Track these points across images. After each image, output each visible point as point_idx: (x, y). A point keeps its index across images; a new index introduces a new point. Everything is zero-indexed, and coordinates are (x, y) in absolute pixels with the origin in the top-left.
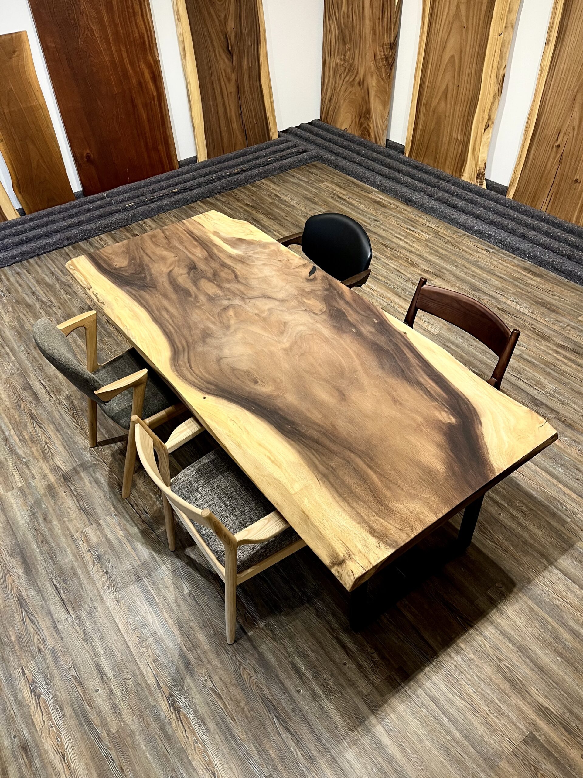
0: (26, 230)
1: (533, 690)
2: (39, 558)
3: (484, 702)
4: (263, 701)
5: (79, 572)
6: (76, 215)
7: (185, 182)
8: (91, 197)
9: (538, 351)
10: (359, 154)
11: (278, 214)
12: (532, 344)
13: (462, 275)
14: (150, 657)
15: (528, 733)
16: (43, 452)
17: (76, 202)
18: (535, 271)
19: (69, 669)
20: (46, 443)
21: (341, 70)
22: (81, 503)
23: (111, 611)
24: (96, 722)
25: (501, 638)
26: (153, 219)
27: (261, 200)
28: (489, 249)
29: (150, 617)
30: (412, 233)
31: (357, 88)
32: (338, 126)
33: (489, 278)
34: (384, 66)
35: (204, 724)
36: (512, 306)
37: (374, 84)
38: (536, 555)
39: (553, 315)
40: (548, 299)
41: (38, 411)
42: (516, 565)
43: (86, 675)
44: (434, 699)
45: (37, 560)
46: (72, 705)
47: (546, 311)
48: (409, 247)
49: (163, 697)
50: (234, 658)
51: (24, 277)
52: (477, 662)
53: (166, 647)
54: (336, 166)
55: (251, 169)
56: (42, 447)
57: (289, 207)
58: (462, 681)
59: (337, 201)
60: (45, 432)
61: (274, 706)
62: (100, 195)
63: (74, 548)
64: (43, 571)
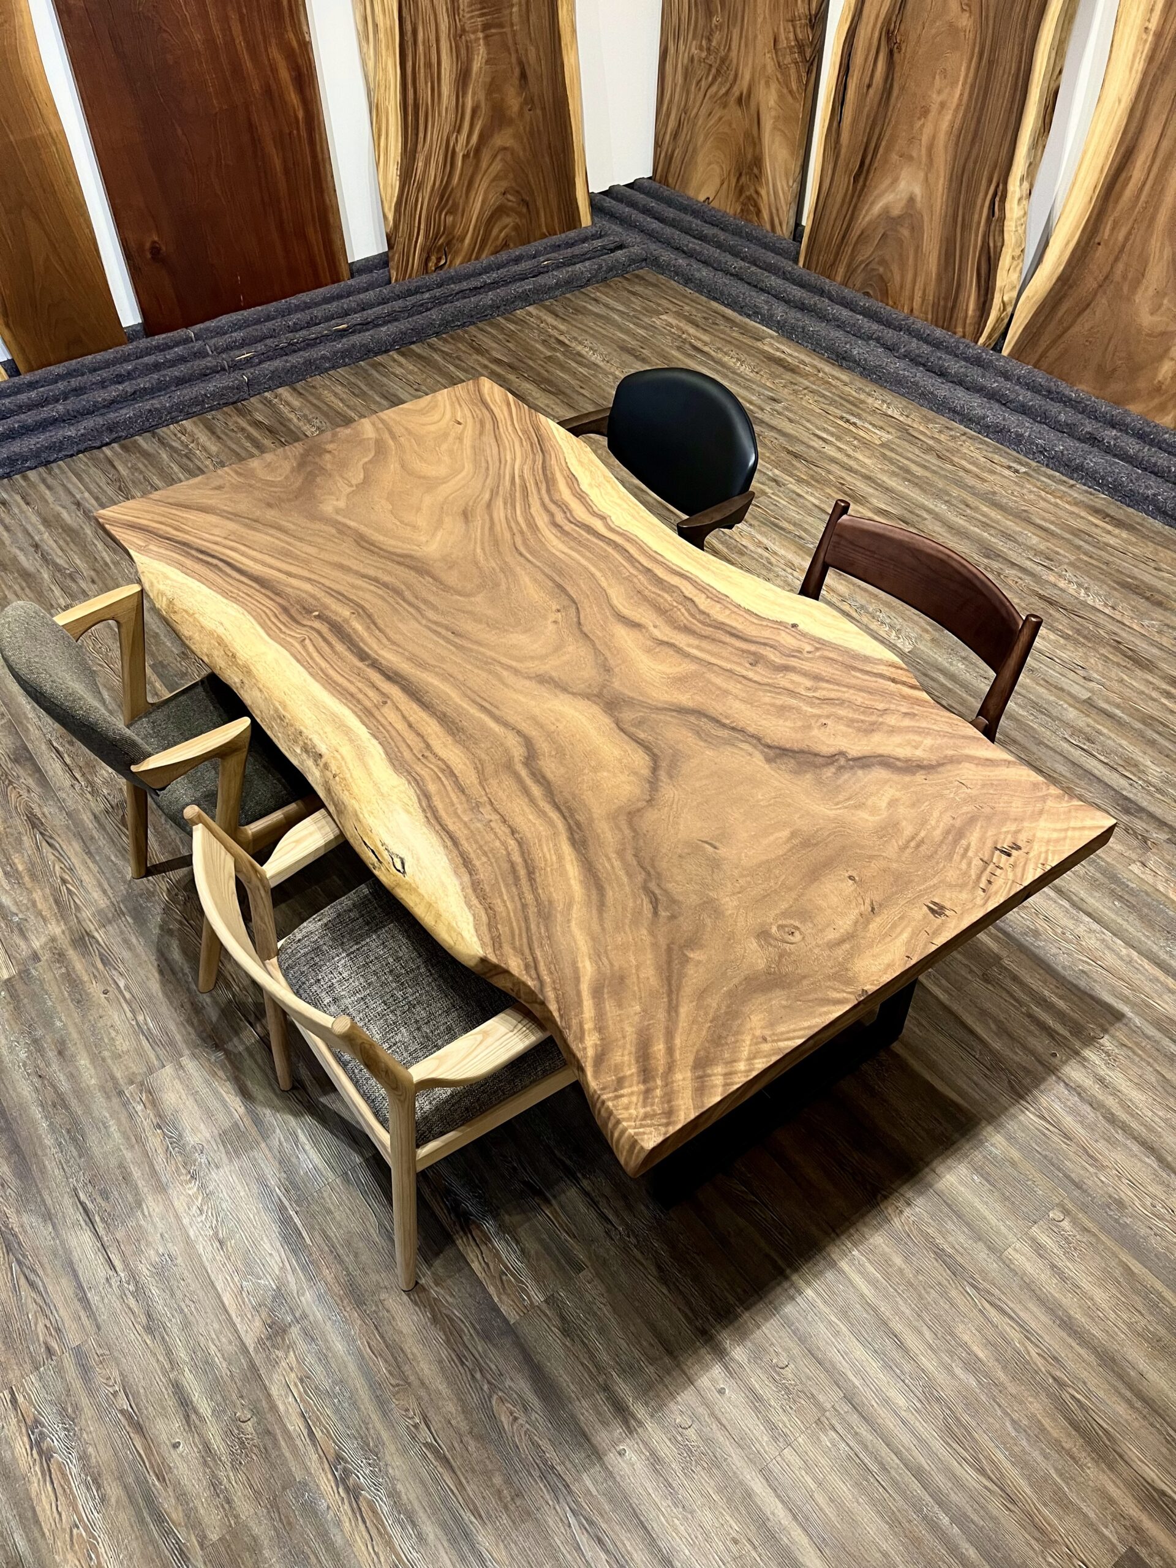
0: (20, 407)
1: (1133, 1452)
2: (49, 1141)
3: (1028, 1478)
4: (543, 1477)
5: (136, 1173)
6: (129, 376)
7: (364, 309)
8: (160, 339)
9: (1128, 693)
10: (736, 254)
11: (565, 381)
12: (1113, 675)
13: (960, 521)
14: (292, 1369)
15: (1123, 1550)
16: (57, 902)
17: (129, 348)
18: (1117, 516)
19: (115, 1394)
20: (64, 881)
21: (700, 72)
22: (141, 1018)
23: (207, 1264)
24: (174, 1516)
25: (1064, 1335)
26: (295, 389)
27: (528, 350)
28: (1018, 467)
29: (291, 1279)
30: (852, 428)
31: (734, 112)
32: (691, 193)
33: (1018, 529)
34: (796, 63)
35: (414, 1525)
36: (1071, 591)
37: (772, 103)
38: (1135, 1148)
39: (1158, 613)
40: (1147, 578)
41: (45, 810)
42: (1091, 1170)
43: (150, 1409)
44: (918, 1473)
45: (43, 1147)
46: (120, 1478)
47: (1143, 605)
48: (845, 459)
49: (322, 1463)
50: (478, 1376)
51: (16, 511)
52: (1012, 1389)
53: (328, 1349)
54: (688, 281)
55: (506, 283)
56: (55, 890)
57: (585, 366)
58: (980, 1431)
59: (690, 356)
60: (60, 857)
61: (567, 1486)
62: (181, 333)
63: (124, 1120)
64: (56, 1172)
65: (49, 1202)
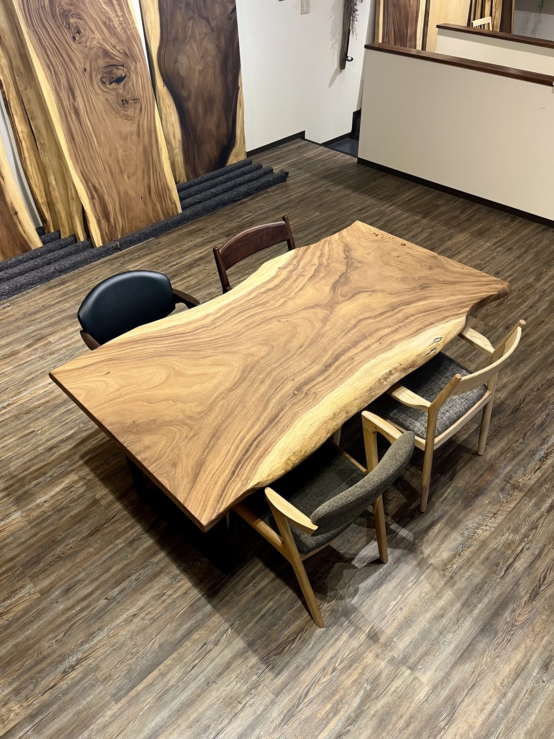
2: (486, 600)
5: (483, 555)
49: (544, 464)
63: (462, 571)
64: (498, 590)
65: (511, 587)
